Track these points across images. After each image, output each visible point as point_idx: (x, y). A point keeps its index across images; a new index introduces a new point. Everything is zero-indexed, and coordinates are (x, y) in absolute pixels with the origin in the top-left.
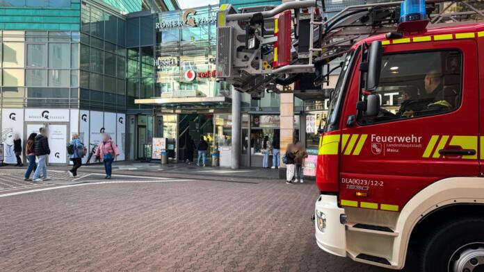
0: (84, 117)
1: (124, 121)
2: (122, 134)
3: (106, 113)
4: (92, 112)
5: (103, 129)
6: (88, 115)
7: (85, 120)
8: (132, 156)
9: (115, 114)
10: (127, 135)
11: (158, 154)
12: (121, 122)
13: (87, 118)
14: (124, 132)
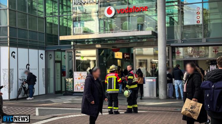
0: (13, 54)
1: (44, 56)
2: (43, 69)
3: (30, 50)
4: (20, 49)
5: (28, 65)
6: (16, 52)
7: (14, 57)
8: (52, 91)
9: (37, 50)
10: (47, 70)
11: (79, 87)
12: (42, 58)
13: (16, 55)
14: (44, 67)
